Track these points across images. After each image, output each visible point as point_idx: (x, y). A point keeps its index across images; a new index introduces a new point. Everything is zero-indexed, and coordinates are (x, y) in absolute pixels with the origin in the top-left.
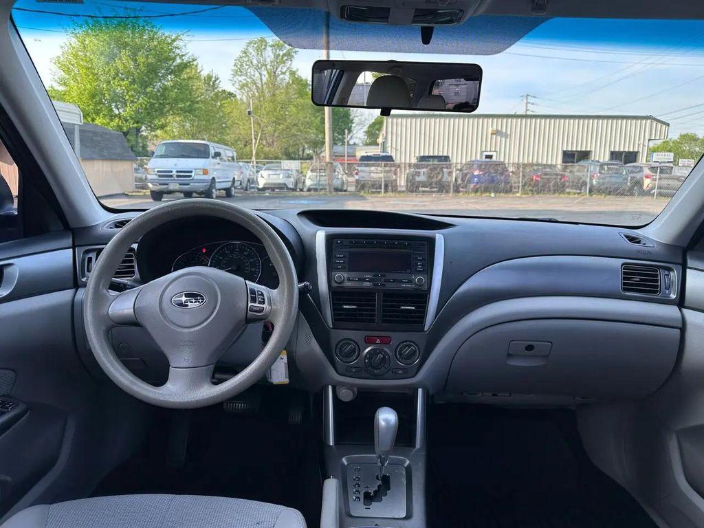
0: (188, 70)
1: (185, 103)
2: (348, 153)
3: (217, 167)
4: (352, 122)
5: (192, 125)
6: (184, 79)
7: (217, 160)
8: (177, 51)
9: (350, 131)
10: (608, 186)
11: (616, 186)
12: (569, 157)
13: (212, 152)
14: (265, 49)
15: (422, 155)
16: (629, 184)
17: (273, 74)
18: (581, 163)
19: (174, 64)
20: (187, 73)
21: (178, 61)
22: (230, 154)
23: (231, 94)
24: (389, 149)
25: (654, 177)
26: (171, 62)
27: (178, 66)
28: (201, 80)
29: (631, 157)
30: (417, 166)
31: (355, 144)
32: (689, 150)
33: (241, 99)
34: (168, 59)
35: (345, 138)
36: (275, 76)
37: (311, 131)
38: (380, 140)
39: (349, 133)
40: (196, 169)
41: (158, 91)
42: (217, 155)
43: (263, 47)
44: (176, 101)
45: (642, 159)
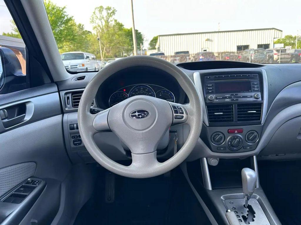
0: (70, 22)
1: (71, 37)
2: (142, 54)
3: (88, 63)
4: (143, 40)
5: (74, 46)
6: (69, 26)
7: (88, 60)
8: (65, 14)
9: (142, 44)
10: (259, 59)
11: (262, 59)
12: (239, 48)
13: (85, 56)
14: (103, 11)
15: (176, 52)
16: (267, 58)
17: (107, 22)
18: (246, 50)
19: (64, 19)
20: (70, 23)
21: (66, 18)
22: (93, 57)
23: (89, 32)
24: (161, 50)
25: (278, 54)
26: (63, 19)
27: (66, 20)
28: (76, 26)
29: (266, 46)
30: (175, 56)
31: (145, 50)
32: (289, 42)
33: (94, 34)
34: (61, 17)
35: (140, 47)
36: (108, 23)
37: (125, 45)
38: (157, 47)
39: (142, 45)
40: (79, 64)
41: (58, 32)
42: (88, 57)
43: (102, 10)
44: (66, 36)
45: (271, 47)
